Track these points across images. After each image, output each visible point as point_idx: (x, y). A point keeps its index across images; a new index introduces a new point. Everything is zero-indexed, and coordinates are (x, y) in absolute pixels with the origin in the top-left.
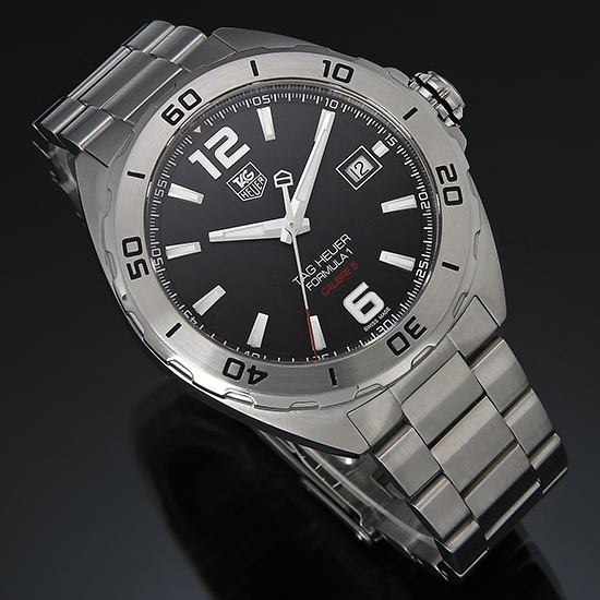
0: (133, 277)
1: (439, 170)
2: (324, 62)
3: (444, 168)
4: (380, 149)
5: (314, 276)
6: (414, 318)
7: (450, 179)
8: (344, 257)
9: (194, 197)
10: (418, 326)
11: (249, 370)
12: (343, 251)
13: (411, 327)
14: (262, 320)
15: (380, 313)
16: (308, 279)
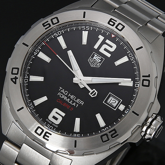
0: (43, 24)
1: (115, 130)
2: (149, 75)
3: (116, 132)
4: (122, 107)
5: (64, 95)
6: (51, 134)
7: (112, 135)
8: (74, 104)
9: (85, 41)
10: (48, 137)
11: (16, 77)
12: (77, 103)
13: (47, 134)
14: (41, 79)
15: (55, 124)
16: (62, 93)
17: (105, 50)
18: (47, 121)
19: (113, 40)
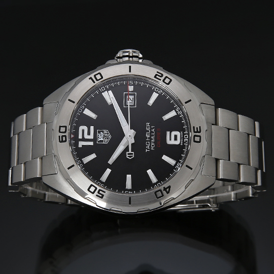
0: (102, 197)
1: (155, 77)
2: (89, 79)
3: (156, 75)
4: (131, 88)
5: (150, 145)
6: (194, 127)
7: (161, 76)
8: (153, 130)
9: (93, 156)
10: (197, 128)
11: (164, 190)
12: (151, 129)
13: (196, 130)
14: (150, 172)
15: (181, 136)
16: (150, 147)
17: (89, 134)
18: (183, 144)
19: (76, 134)
